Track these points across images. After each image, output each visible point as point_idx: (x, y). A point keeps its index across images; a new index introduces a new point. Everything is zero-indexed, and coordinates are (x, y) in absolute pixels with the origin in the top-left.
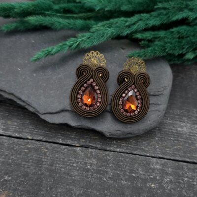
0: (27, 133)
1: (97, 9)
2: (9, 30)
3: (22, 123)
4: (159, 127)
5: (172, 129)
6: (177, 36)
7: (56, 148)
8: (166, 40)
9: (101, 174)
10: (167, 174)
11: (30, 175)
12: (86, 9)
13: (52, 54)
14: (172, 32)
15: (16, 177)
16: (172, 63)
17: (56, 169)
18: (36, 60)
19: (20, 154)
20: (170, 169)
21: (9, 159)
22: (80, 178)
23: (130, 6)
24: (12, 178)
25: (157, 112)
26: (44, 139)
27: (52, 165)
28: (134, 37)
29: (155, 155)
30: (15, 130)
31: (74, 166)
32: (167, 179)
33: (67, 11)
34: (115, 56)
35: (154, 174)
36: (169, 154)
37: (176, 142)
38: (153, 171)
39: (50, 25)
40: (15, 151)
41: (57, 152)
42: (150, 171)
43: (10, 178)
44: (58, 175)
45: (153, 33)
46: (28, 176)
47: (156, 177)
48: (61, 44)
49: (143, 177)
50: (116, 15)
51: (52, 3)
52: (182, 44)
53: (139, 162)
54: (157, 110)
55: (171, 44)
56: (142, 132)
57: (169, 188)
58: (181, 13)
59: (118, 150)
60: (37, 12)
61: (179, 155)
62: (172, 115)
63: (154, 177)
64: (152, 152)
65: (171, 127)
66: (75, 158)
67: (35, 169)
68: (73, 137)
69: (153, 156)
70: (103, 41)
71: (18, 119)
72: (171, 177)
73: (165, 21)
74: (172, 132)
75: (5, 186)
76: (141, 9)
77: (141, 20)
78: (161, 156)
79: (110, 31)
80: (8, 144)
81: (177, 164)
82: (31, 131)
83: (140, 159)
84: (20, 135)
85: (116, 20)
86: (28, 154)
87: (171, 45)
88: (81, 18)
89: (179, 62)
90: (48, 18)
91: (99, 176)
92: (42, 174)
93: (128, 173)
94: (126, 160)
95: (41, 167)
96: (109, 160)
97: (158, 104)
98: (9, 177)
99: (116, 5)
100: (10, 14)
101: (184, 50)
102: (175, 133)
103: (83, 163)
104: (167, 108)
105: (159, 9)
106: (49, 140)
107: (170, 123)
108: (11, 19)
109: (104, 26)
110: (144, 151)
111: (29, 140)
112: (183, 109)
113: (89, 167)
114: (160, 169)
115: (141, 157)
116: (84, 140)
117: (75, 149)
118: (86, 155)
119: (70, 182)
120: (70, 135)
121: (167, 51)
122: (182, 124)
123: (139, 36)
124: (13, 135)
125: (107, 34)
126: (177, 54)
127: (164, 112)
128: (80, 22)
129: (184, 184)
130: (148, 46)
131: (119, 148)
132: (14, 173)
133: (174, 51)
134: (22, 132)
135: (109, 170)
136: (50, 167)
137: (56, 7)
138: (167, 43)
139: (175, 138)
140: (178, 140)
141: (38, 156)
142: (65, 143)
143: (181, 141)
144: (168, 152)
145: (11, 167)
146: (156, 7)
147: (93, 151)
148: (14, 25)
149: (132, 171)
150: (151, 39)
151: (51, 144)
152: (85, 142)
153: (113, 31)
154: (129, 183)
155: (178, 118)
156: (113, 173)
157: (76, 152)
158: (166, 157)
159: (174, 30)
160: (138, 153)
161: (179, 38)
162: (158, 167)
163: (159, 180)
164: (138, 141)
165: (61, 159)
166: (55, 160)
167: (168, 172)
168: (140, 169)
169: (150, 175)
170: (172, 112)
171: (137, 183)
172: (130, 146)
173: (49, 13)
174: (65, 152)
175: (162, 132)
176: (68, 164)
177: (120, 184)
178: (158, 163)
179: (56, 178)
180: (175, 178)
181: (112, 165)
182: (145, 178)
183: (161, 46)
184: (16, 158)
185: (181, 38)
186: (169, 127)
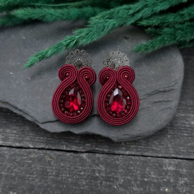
0: (28, 141)
5: (185, 124)
6: (188, 18)
7: (61, 155)
9: (110, 181)
10: (181, 176)
11: (36, 188)
14: (183, 15)
15: (21, 191)
16: (182, 47)
17: (62, 179)
19: (23, 166)
20: (184, 170)
21: (12, 172)
22: (89, 188)
25: (168, 110)
26: (47, 147)
27: (57, 176)
28: (138, 25)
29: (168, 155)
30: (15, 139)
31: (81, 175)
32: (182, 182)
35: (167, 177)
36: (183, 153)
37: (190, 138)
38: (166, 174)
39: (40, 18)
40: (17, 162)
41: (62, 160)
42: (163, 174)
43: (15, 193)
44: (65, 186)
45: (161, 18)
46: (33, 189)
47: (170, 180)
49: (155, 181)
53: (151, 165)
55: (182, 30)
56: (152, 133)
57: (184, 191)
59: (128, 153)
60: (24, 5)
61: (193, 153)
62: (184, 107)
63: (168, 180)
64: (164, 152)
66: (82, 165)
68: (77, 141)
69: (166, 156)
70: (104, 35)
71: (17, 126)
72: (186, 179)
74: (186, 127)
77: (146, 5)
78: (174, 156)
80: (10, 156)
81: (192, 164)
82: (32, 138)
83: (151, 161)
84: (21, 145)
86: (31, 165)
87: (182, 32)
88: (76, 7)
90: (37, 10)
91: (108, 183)
92: (49, 186)
93: (139, 179)
94: (136, 164)
95: (47, 178)
96: (118, 165)
97: (169, 101)
98: (14, 191)
102: (190, 128)
103: (90, 170)
106: (52, 148)
107: (182, 116)
109: (103, 17)
110: (156, 151)
111: (31, 150)
113: (97, 174)
116: (89, 145)
117: (81, 155)
118: (93, 161)
119: (78, 193)
120: (74, 140)
121: (177, 39)
123: (144, 23)
124: (14, 145)
126: (188, 40)
127: (176, 109)
130: (156, 35)
131: (128, 150)
132: (18, 187)
133: (185, 38)
134: (23, 140)
135: (119, 176)
136: (56, 178)
138: (177, 30)
139: (189, 133)
140: (192, 136)
141: (43, 167)
142: (69, 149)
144: (182, 150)
145: (15, 180)
147: (101, 156)
149: (143, 176)
150: (158, 25)
151: (55, 152)
152: (91, 146)
153: (115, 22)
154: (142, 189)
155: (191, 110)
156: (124, 179)
158: (179, 157)
160: (149, 155)
162: (171, 168)
163: (173, 183)
164: (148, 141)
165: (67, 168)
166: (60, 170)
167: (182, 173)
168: (152, 173)
169: (163, 179)
170: (185, 104)
171: (149, 189)
172: (140, 147)
173: (38, 4)
174: (71, 160)
175: (174, 128)
176: (75, 172)
177: (132, 191)
178: (171, 164)
179: (63, 190)
180: (190, 180)
181: (122, 170)
182: (158, 182)
183: (171, 34)
184: (19, 171)
185: (192, 20)
186: (182, 122)
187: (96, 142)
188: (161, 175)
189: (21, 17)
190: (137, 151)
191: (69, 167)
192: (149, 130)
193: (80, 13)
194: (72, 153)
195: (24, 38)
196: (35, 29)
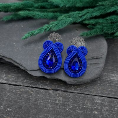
0: (20, 82)
2: (8, 20)
3: (17, 76)
4: (99, 78)
5: (107, 79)
6: (110, 22)
7: (38, 91)
8: (103, 24)
9: (65, 106)
10: (105, 106)
11: (23, 107)
12: (54, 6)
13: (35, 35)
14: (107, 19)
15: (14, 109)
16: (107, 38)
17: (38, 103)
18: (25, 38)
19: (16, 95)
20: (106, 103)
21: (10, 98)
22: (53, 109)
23: (81, 4)
25: (99, 68)
26: (30, 86)
27: (35, 101)
28: (84, 23)
29: (97, 94)
30: (13, 80)
31: (49, 102)
32: (105, 109)
33: (43, 7)
34: (73, 35)
35: (97, 106)
36: (106, 93)
37: (110, 86)
38: (96, 104)
39: (33, 17)
40: (13, 93)
41: (39, 93)
42: (95, 104)
43: (11, 109)
45: (95, 20)
46: (21, 108)
47: (98, 107)
49: (90, 108)
50: (72, 9)
51: (33, 3)
52: (113, 27)
53: (88, 99)
54: (98, 68)
55: (107, 27)
56: (89, 81)
57: (106, 114)
58: (113, 7)
59: (75, 91)
60: (24, 8)
61: (112, 94)
62: (107, 70)
63: (97, 107)
64: (95, 92)
65: (107, 77)
66: (49, 97)
67: (25, 104)
68: (48, 84)
69: (96, 95)
70: (65, 26)
71: (15, 73)
72: (107, 108)
73: (103, 13)
74: (107, 80)
75: (8, 114)
76: (88, 5)
77: (88, 12)
78: (101, 95)
79: (70, 20)
80: (9, 89)
81: (110, 100)
82: (22, 81)
83: (88, 97)
84: (16, 84)
85: (73, 13)
86: (21, 95)
87: (107, 28)
88: (51, 12)
89: (111, 38)
90: (31, 12)
91: (64, 107)
92: (30, 107)
93: (81, 106)
94: (79, 98)
95: (29, 103)
96: (70, 97)
97: (99, 64)
98: (10, 108)
99: (73, 4)
100: (8, 10)
101: (115, 30)
102: (109, 81)
103: (54, 100)
104: (104, 66)
105: (99, 5)
106: (33, 86)
107: (106, 75)
108: (9, 13)
109: (65, 17)
110: (91, 92)
111: (21, 86)
112: (114, 66)
113: (58, 102)
114: (100, 103)
115: (89, 95)
117: (49, 91)
118: (56, 95)
119: (47, 112)
120: (46, 83)
121: (104, 31)
122: (113, 75)
123: (87, 22)
124: (12, 84)
125: (68, 22)
126: (110, 33)
127: (103, 68)
128: (51, 14)
129: (115, 111)
130: (93, 29)
132: (13, 106)
133: (108, 31)
134: (17, 81)
135: (70, 104)
136: (34, 102)
137: (36, 5)
138: (104, 26)
139: (109, 84)
141: (27, 96)
142: (43, 88)
143: (113, 86)
145: (11, 102)
146: (97, 4)
147: (60, 92)
148: (11, 16)
149: (83, 104)
150: (94, 24)
151: (35, 89)
152: (55, 87)
154: (82, 112)
155: (111, 72)
156: (72, 106)
157: (50, 93)
158: (104, 96)
159: (109, 18)
160: (87, 94)
161: (111, 23)
162: (99, 101)
163: (100, 109)
164: (87, 86)
165: (41, 98)
166: (37, 98)
167: (105, 104)
168: (88, 103)
169: (94, 107)
170: (107, 68)
171: (87, 112)
172: (82, 89)
173: (32, 9)
174: (43, 93)
175: (101, 80)
176: (45, 100)
177: (77, 112)
178: (99, 99)
179: (38, 109)
180: (110, 108)
181: (71, 101)
182: (92, 108)
183: (101, 28)
184: (14, 97)
185: (112, 23)
186: (106, 77)
187: (58, 85)
188: (93, 105)
189: (22, 15)
190: (80, 91)
191: (42, 97)
192: (88, 78)
193: (53, 15)
194: (44, 90)
195: (23, 27)
196: (29, 23)
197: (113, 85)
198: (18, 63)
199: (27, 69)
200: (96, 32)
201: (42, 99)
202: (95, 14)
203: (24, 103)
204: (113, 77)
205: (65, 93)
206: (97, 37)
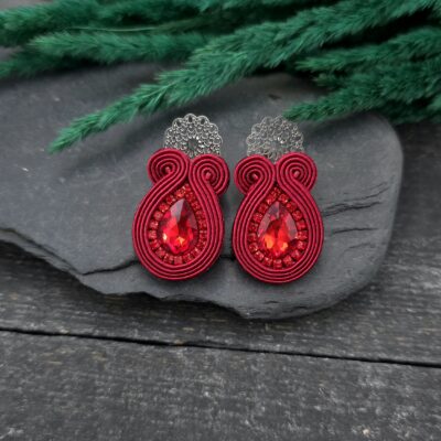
0: (56, 319)
1: (203, 8)
3: (44, 297)
4: (376, 285)
5: (409, 287)
6: (407, 55)
7: (127, 351)
8: (379, 67)
9: (236, 410)
10: (401, 400)
11: (67, 421)
12: (178, 8)
14: (395, 47)
15: (33, 427)
16: (400, 121)
17: (127, 403)
19: (41, 372)
21: (16, 386)
22: (186, 423)
24: (25, 430)
25: (367, 248)
26: (97, 333)
27: (117, 395)
28: (298, 68)
29: (369, 355)
30: (29, 315)
31: (171, 395)
32: (401, 414)
33: (131, 19)
35: (369, 404)
36: (405, 350)
37: (420, 318)
38: (366, 396)
40: (29, 364)
41: (130, 362)
42: (358, 395)
43: (20, 432)
44: (132, 418)
45: (347, 53)
47: (374, 409)
48: (119, 103)
49: (340, 411)
50: (252, 16)
52: (422, 74)
53: (331, 375)
54: (366, 244)
55: (394, 76)
56: (331, 302)
57: (407, 435)
59: (278, 347)
61: (429, 350)
62: (407, 252)
63: (368, 410)
64: (360, 347)
65: (408, 281)
66: (173, 374)
67: (78, 406)
69: (365, 356)
70: (221, 84)
71: (35, 286)
72: (411, 408)
73: (376, 22)
74: (411, 294)
77: (312, 24)
78: (384, 356)
79: (238, 58)
80: (14, 350)
81: (425, 374)
82: (66, 313)
83: (332, 367)
84: (42, 327)
85: (251, 29)
86: (60, 371)
87: (393, 80)
88: (165, 32)
89: (418, 119)
91: (231, 414)
92: (95, 418)
93: (303, 405)
94: (296, 373)
95: (92, 401)
96: (256, 374)
97: (369, 229)
98: (18, 428)
102: (418, 295)
103: (191, 385)
104: (394, 235)
106: (109, 335)
107: (404, 271)
109: (222, 47)
110: (342, 345)
111: (61, 338)
112: (436, 234)
113: (207, 394)
114: (382, 390)
115: (335, 361)
116: (192, 329)
117: (172, 351)
118: (199, 364)
119: (163, 435)
120: (157, 318)
121: (383, 94)
122: (435, 272)
123: (311, 64)
124: (25, 327)
125: (230, 66)
126: (410, 101)
127: (385, 247)
130: (337, 87)
131: (278, 342)
132: (28, 419)
133: (402, 94)
134: (44, 318)
135: (256, 399)
136: (112, 399)
137: (105, 12)
138: (382, 75)
139: (419, 307)
140: (425, 314)
141: (85, 374)
142: (146, 338)
143: (433, 315)
144: (402, 344)
147: (216, 353)
149: (312, 400)
150: (343, 69)
151: (114, 343)
152: (197, 332)
153: (245, 57)
154: (308, 429)
156: (267, 406)
157: (175, 360)
158: (396, 358)
159: (401, 40)
160: (326, 353)
161: (414, 59)
162: (378, 383)
163: (381, 417)
164: (325, 323)
165: (139, 380)
166: (124, 383)
167: (403, 395)
168: (333, 393)
169: (358, 406)
170: (409, 243)
171: (326, 428)
172: (305, 335)
174: (150, 362)
175: (384, 296)
176: (156, 389)
177: (285, 433)
178: (377, 374)
179: (128, 427)
180: (422, 411)
181: (263, 385)
182: (346, 413)
183: (368, 85)
184: (31, 383)
185: (418, 59)
186: (403, 282)
187: (208, 323)
188: (356, 399)
190: (300, 344)
191: (144, 377)
192: (324, 292)
193: (173, 44)
194: (153, 347)
196: (82, 82)
197: (434, 312)
198: (40, 247)
199: (76, 266)
200: (350, 102)
201: (144, 385)
202: (341, 28)
203: (71, 404)
204: (434, 279)
205: (237, 357)
206: (356, 119)
